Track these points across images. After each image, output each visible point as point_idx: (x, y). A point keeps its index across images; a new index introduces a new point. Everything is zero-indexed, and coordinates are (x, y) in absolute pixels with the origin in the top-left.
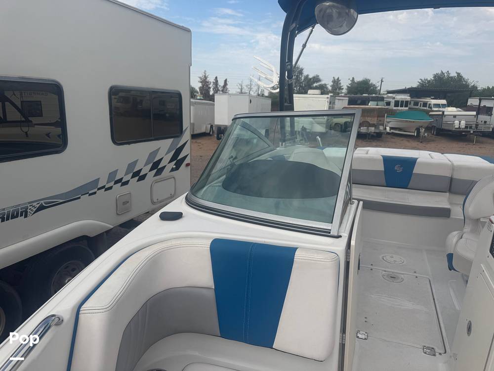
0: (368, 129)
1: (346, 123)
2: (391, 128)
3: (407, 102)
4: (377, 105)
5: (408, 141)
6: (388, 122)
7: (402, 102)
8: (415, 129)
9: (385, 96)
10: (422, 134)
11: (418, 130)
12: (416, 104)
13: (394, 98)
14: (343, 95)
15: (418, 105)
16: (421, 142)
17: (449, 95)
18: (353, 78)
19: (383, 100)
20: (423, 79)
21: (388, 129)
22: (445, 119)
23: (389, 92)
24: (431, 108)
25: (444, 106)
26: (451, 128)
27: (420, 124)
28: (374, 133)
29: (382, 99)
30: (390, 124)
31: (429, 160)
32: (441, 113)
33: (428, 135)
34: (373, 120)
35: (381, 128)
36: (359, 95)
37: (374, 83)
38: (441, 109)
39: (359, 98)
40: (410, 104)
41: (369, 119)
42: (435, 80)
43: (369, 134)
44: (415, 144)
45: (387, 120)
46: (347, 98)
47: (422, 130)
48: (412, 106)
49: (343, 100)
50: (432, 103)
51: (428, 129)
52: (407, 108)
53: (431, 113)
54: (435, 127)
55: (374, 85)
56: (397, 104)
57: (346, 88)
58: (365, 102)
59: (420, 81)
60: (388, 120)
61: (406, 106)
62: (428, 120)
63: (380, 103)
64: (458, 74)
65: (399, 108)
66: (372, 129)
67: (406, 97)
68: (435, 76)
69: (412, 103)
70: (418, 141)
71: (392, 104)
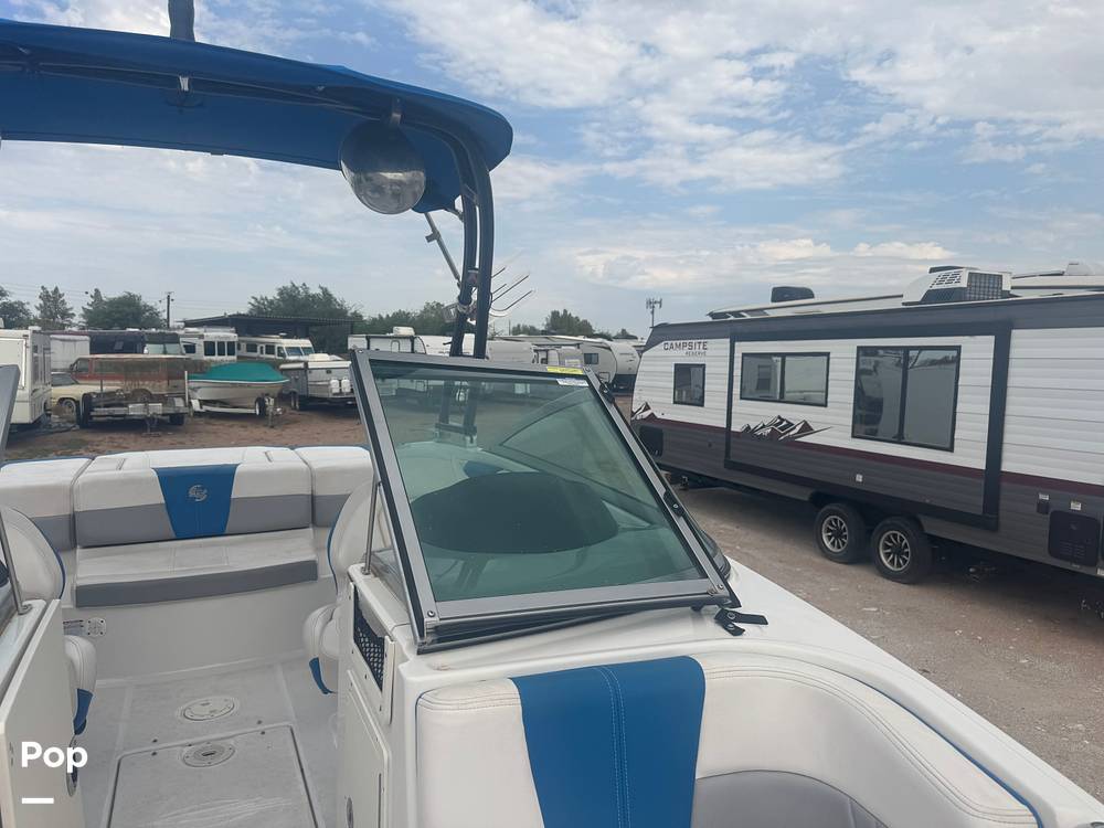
0: (146, 407)
1: (87, 397)
2: (203, 402)
3: (231, 344)
4: (165, 353)
5: (243, 427)
6: (194, 389)
7: (221, 344)
8: (254, 400)
9: (181, 332)
10: (270, 410)
11: (261, 402)
12: (252, 347)
13: (201, 337)
14: (75, 329)
15: (256, 351)
16: (272, 427)
17: (314, 329)
18: (97, 291)
19: (178, 342)
20: (259, 298)
21: (196, 404)
22: (311, 377)
23: (188, 324)
24: (283, 355)
25: (307, 351)
26: (325, 395)
27: (264, 391)
28: (163, 415)
29: (175, 339)
30: (198, 394)
31: (264, 465)
32: (301, 365)
33: (284, 411)
34: (160, 388)
35: (179, 403)
36: (116, 331)
37: (150, 304)
38: (302, 358)
39: (117, 338)
40: (239, 348)
41: (147, 385)
42: (283, 299)
43: (152, 419)
44: (259, 431)
45: (189, 384)
46: (88, 338)
47: (270, 402)
48: (243, 352)
49: (75, 341)
50: (284, 346)
51: (282, 398)
52: (234, 358)
53: (282, 366)
54: (295, 393)
55: (152, 308)
56: (210, 348)
57: (82, 312)
58: (134, 345)
59: (253, 301)
60: (192, 385)
61: (231, 353)
62: (277, 382)
63: (170, 347)
64: (325, 291)
65: (216, 358)
66: (157, 408)
67: (228, 335)
68: (282, 292)
69: (244, 346)
70: (265, 426)
71: (200, 349)
